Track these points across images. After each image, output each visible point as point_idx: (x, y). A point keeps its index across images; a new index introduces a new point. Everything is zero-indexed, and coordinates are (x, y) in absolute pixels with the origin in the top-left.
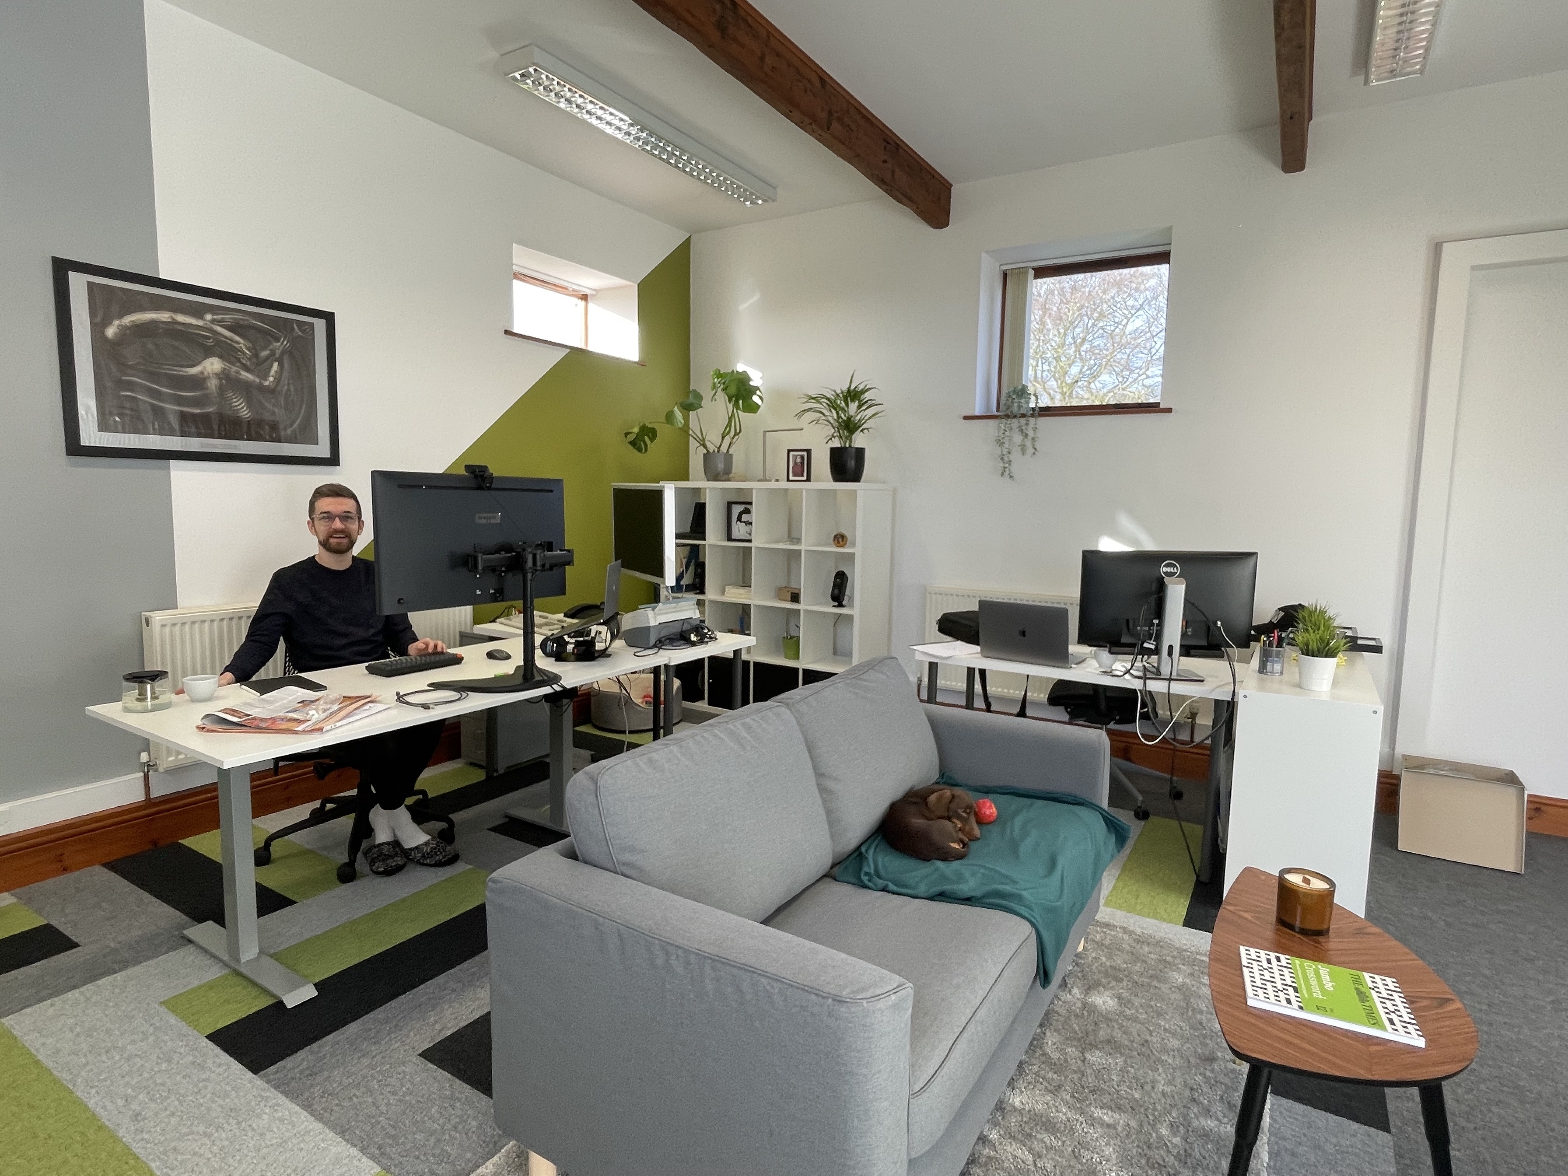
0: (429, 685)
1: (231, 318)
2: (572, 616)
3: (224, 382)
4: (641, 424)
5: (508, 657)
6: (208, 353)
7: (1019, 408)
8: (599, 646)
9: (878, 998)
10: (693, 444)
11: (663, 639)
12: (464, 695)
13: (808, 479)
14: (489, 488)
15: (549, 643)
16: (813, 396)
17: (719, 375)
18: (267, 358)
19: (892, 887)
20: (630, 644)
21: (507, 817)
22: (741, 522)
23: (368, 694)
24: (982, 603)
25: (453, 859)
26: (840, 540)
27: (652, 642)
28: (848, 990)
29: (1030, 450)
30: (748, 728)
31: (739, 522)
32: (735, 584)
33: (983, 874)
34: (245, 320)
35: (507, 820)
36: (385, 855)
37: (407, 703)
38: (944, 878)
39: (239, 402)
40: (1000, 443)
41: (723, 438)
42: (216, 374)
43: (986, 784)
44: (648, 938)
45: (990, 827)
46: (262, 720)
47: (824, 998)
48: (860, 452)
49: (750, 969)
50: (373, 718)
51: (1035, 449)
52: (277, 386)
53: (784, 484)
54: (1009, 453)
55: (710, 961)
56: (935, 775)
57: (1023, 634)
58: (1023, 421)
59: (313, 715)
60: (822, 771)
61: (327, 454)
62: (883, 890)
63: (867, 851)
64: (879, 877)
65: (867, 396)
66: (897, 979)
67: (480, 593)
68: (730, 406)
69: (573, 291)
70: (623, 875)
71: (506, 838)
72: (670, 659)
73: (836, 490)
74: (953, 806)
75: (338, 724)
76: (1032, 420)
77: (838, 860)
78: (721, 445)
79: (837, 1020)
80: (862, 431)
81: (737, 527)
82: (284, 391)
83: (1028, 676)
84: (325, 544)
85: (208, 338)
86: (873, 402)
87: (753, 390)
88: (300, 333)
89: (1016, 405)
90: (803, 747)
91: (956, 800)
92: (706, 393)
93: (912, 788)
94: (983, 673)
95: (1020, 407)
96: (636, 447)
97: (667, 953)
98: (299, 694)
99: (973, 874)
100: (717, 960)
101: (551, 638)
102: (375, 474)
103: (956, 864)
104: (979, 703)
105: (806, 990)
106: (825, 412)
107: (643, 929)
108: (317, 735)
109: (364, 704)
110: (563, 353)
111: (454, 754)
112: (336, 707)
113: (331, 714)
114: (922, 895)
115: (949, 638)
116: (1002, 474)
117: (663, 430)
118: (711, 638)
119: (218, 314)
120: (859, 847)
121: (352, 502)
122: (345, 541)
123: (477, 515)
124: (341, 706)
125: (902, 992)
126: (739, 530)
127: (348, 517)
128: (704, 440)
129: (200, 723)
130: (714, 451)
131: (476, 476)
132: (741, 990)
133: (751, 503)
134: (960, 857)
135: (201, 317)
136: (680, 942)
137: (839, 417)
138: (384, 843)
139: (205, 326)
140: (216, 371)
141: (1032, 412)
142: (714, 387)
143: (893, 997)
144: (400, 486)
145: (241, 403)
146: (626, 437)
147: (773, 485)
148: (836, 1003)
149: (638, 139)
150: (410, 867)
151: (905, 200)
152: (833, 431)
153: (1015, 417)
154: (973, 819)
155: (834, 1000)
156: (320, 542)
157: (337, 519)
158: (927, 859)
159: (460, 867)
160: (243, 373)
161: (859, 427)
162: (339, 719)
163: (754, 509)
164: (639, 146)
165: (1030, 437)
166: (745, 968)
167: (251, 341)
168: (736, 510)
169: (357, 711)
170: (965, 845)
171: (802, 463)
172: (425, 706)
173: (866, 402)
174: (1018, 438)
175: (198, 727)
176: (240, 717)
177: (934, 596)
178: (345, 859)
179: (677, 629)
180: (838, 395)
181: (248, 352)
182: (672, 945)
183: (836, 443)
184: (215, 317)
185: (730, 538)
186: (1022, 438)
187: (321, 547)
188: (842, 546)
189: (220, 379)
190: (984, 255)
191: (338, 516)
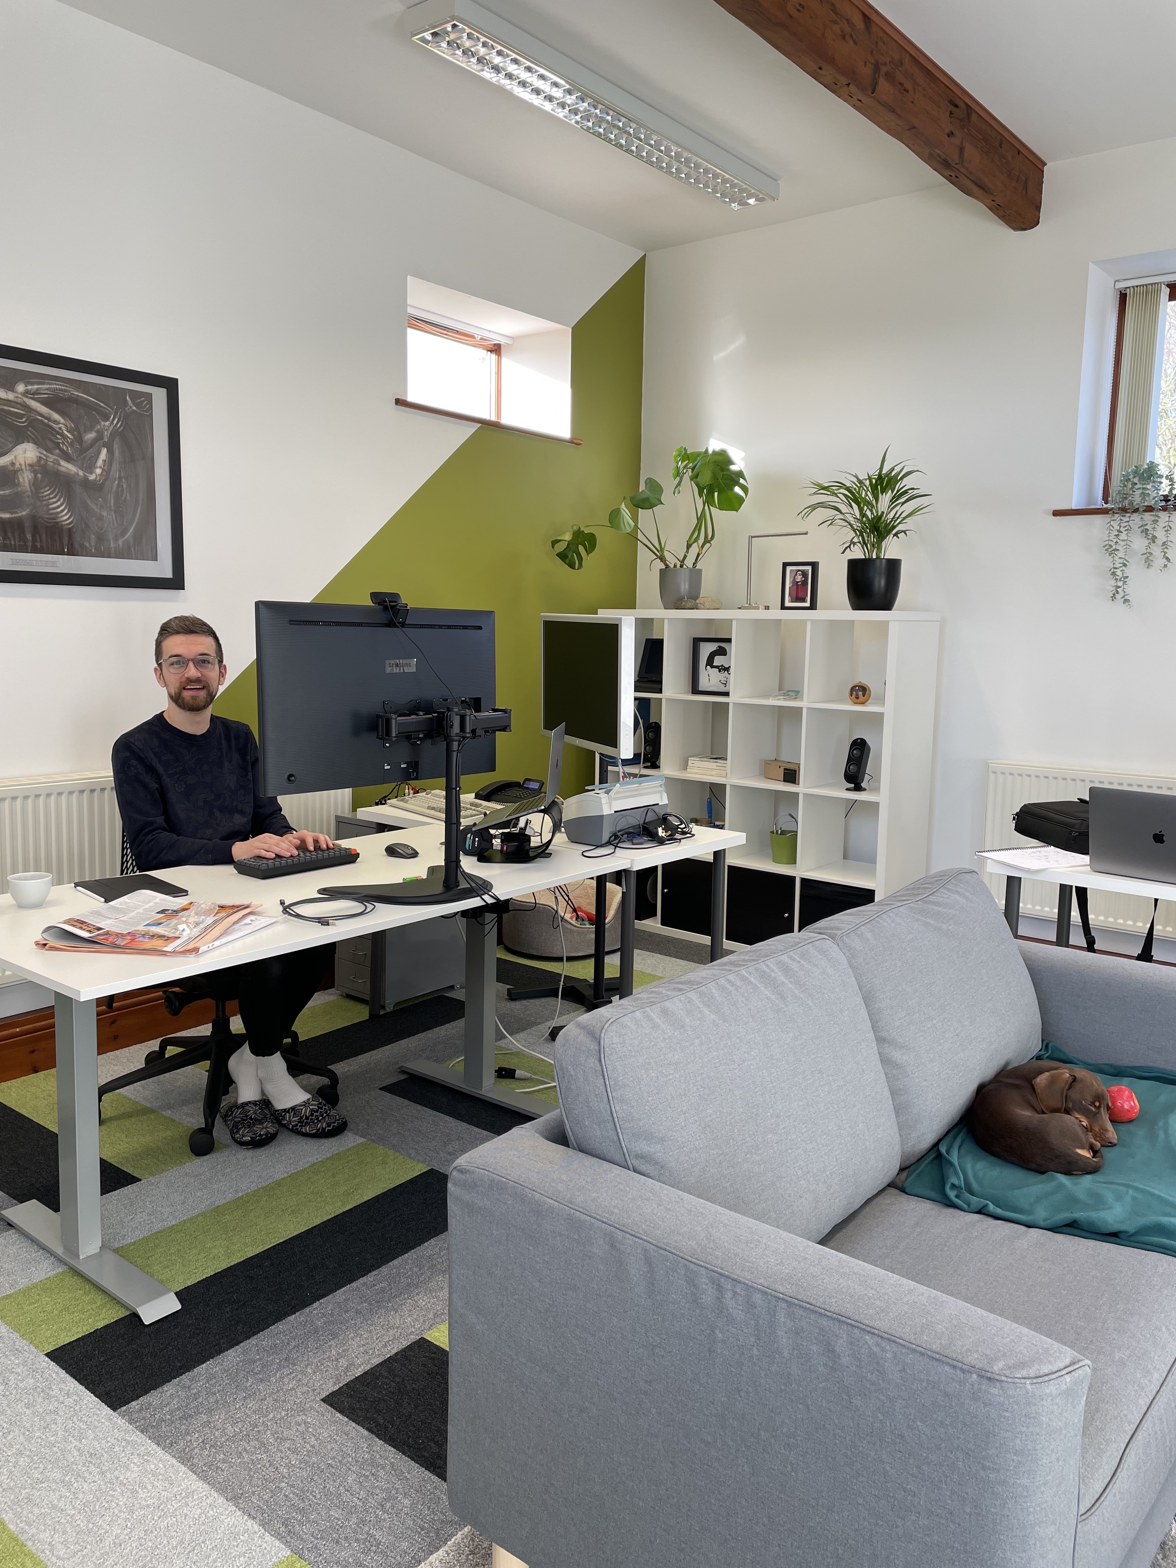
0: (320, 892)
1: (47, 389)
2: (487, 798)
3: (39, 476)
4: (575, 528)
5: (414, 854)
6: (20, 437)
7: (1144, 499)
8: (535, 842)
9: (1046, 1378)
10: (644, 556)
11: (619, 834)
12: (370, 907)
13: (813, 607)
14: (403, 625)
15: (469, 836)
16: (826, 485)
17: (685, 456)
18: (95, 441)
19: (992, 1207)
20: (574, 839)
21: (403, 1071)
22: (712, 667)
23: (246, 903)
24: (1092, 790)
25: (338, 1130)
26: (860, 693)
27: (605, 839)
28: (1001, 1364)
29: (1159, 561)
30: (786, 970)
31: (708, 667)
32: (701, 756)
33: (1134, 1199)
34: (66, 391)
35: (403, 1077)
36: (251, 1118)
37: (298, 916)
38: (1072, 1200)
39: (59, 503)
40: (1110, 550)
41: (689, 546)
42: (30, 465)
43: (1112, 1062)
44: (692, 1265)
45: (1131, 1127)
46: (118, 935)
47: (963, 1371)
48: (893, 566)
49: (849, 1321)
50: (257, 936)
51: (1168, 559)
52: (105, 480)
53: (777, 614)
54: (1125, 565)
55: (784, 1305)
56: (1035, 1046)
57: (1159, 838)
58: (1148, 516)
59: (183, 930)
60: (883, 1034)
61: (169, 574)
62: (979, 1212)
63: (948, 1152)
64: (972, 1193)
65: (907, 483)
66: (1068, 1354)
67: (389, 767)
68: (700, 502)
69: (481, 339)
70: (635, 1171)
71: (406, 1102)
72: (632, 861)
73: (853, 621)
74: (1074, 1094)
75: (217, 943)
76: (1164, 516)
77: (908, 1163)
78: (685, 557)
79: (985, 1405)
80: (896, 535)
81: (706, 673)
82: (114, 488)
83: (1156, 900)
84: (176, 699)
85: (20, 416)
86: (916, 492)
87: (735, 478)
88: (134, 408)
89: (1138, 492)
90: (859, 1000)
91: (1077, 1086)
92: (668, 483)
93: (1007, 1064)
94: (1082, 893)
95: (1144, 495)
96: (567, 561)
97: (720, 1288)
98: (157, 900)
99: (1119, 1198)
100: (796, 1305)
101: (474, 829)
102: (261, 605)
103: (1087, 1180)
104: (1077, 937)
105: (938, 1358)
106: (844, 509)
107: (682, 1252)
108: (191, 958)
109: (244, 916)
110: (469, 430)
111: (327, 984)
112: (210, 920)
113: (206, 928)
114: (1042, 1224)
115: (1034, 842)
116: (1113, 597)
117: (604, 536)
118: (684, 833)
119: (32, 384)
120: (936, 1145)
121: (210, 640)
122: (202, 694)
123: (387, 662)
124: (216, 918)
125: (1080, 1371)
126: (709, 678)
127: (204, 661)
128: (662, 550)
129: (39, 937)
130: (675, 566)
131: (386, 608)
132: (833, 1351)
133: (729, 640)
134: (1093, 1170)
135: (12, 389)
136: (737, 1273)
137: (863, 515)
138: (250, 1102)
139: (16, 400)
140: (29, 461)
141: (1163, 503)
142: (678, 474)
143: (1068, 1378)
144: (292, 622)
145: (61, 505)
146: (553, 547)
147: (760, 614)
148: (985, 1381)
149: (575, 112)
150: (283, 1136)
151: (975, 189)
152: (853, 534)
153: (1136, 511)
154: (1105, 1116)
155: (980, 1376)
156: (171, 696)
157: (191, 664)
158: (1041, 1171)
159: (349, 1141)
160: (63, 463)
161: (894, 527)
162: (218, 934)
163: (733, 649)
164: (577, 122)
165: (1159, 542)
166: (839, 1319)
167: (72, 421)
168: (706, 649)
169: (236, 926)
170: (1095, 1153)
171: (805, 583)
172: (323, 921)
173: (906, 492)
174: (1139, 543)
175: (37, 944)
176: (90, 931)
177: (1000, 777)
178: (198, 1121)
179: (636, 820)
180: (860, 482)
181: (69, 435)
182: (728, 1277)
183: (858, 553)
184: (29, 387)
185: (695, 691)
186: (1146, 542)
187: (171, 701)
188: (863, 703)
189: (35, 473)
190: (1093, 268)
191: (192, 660)
